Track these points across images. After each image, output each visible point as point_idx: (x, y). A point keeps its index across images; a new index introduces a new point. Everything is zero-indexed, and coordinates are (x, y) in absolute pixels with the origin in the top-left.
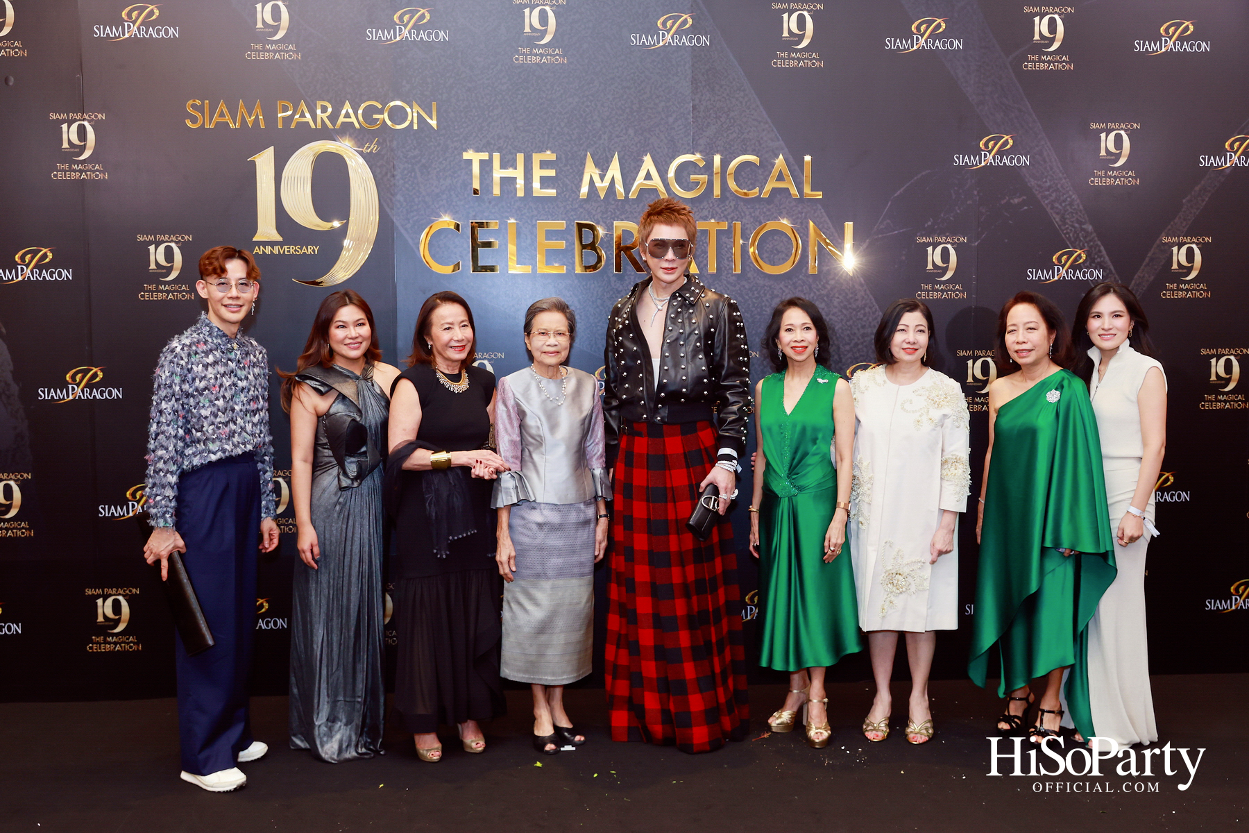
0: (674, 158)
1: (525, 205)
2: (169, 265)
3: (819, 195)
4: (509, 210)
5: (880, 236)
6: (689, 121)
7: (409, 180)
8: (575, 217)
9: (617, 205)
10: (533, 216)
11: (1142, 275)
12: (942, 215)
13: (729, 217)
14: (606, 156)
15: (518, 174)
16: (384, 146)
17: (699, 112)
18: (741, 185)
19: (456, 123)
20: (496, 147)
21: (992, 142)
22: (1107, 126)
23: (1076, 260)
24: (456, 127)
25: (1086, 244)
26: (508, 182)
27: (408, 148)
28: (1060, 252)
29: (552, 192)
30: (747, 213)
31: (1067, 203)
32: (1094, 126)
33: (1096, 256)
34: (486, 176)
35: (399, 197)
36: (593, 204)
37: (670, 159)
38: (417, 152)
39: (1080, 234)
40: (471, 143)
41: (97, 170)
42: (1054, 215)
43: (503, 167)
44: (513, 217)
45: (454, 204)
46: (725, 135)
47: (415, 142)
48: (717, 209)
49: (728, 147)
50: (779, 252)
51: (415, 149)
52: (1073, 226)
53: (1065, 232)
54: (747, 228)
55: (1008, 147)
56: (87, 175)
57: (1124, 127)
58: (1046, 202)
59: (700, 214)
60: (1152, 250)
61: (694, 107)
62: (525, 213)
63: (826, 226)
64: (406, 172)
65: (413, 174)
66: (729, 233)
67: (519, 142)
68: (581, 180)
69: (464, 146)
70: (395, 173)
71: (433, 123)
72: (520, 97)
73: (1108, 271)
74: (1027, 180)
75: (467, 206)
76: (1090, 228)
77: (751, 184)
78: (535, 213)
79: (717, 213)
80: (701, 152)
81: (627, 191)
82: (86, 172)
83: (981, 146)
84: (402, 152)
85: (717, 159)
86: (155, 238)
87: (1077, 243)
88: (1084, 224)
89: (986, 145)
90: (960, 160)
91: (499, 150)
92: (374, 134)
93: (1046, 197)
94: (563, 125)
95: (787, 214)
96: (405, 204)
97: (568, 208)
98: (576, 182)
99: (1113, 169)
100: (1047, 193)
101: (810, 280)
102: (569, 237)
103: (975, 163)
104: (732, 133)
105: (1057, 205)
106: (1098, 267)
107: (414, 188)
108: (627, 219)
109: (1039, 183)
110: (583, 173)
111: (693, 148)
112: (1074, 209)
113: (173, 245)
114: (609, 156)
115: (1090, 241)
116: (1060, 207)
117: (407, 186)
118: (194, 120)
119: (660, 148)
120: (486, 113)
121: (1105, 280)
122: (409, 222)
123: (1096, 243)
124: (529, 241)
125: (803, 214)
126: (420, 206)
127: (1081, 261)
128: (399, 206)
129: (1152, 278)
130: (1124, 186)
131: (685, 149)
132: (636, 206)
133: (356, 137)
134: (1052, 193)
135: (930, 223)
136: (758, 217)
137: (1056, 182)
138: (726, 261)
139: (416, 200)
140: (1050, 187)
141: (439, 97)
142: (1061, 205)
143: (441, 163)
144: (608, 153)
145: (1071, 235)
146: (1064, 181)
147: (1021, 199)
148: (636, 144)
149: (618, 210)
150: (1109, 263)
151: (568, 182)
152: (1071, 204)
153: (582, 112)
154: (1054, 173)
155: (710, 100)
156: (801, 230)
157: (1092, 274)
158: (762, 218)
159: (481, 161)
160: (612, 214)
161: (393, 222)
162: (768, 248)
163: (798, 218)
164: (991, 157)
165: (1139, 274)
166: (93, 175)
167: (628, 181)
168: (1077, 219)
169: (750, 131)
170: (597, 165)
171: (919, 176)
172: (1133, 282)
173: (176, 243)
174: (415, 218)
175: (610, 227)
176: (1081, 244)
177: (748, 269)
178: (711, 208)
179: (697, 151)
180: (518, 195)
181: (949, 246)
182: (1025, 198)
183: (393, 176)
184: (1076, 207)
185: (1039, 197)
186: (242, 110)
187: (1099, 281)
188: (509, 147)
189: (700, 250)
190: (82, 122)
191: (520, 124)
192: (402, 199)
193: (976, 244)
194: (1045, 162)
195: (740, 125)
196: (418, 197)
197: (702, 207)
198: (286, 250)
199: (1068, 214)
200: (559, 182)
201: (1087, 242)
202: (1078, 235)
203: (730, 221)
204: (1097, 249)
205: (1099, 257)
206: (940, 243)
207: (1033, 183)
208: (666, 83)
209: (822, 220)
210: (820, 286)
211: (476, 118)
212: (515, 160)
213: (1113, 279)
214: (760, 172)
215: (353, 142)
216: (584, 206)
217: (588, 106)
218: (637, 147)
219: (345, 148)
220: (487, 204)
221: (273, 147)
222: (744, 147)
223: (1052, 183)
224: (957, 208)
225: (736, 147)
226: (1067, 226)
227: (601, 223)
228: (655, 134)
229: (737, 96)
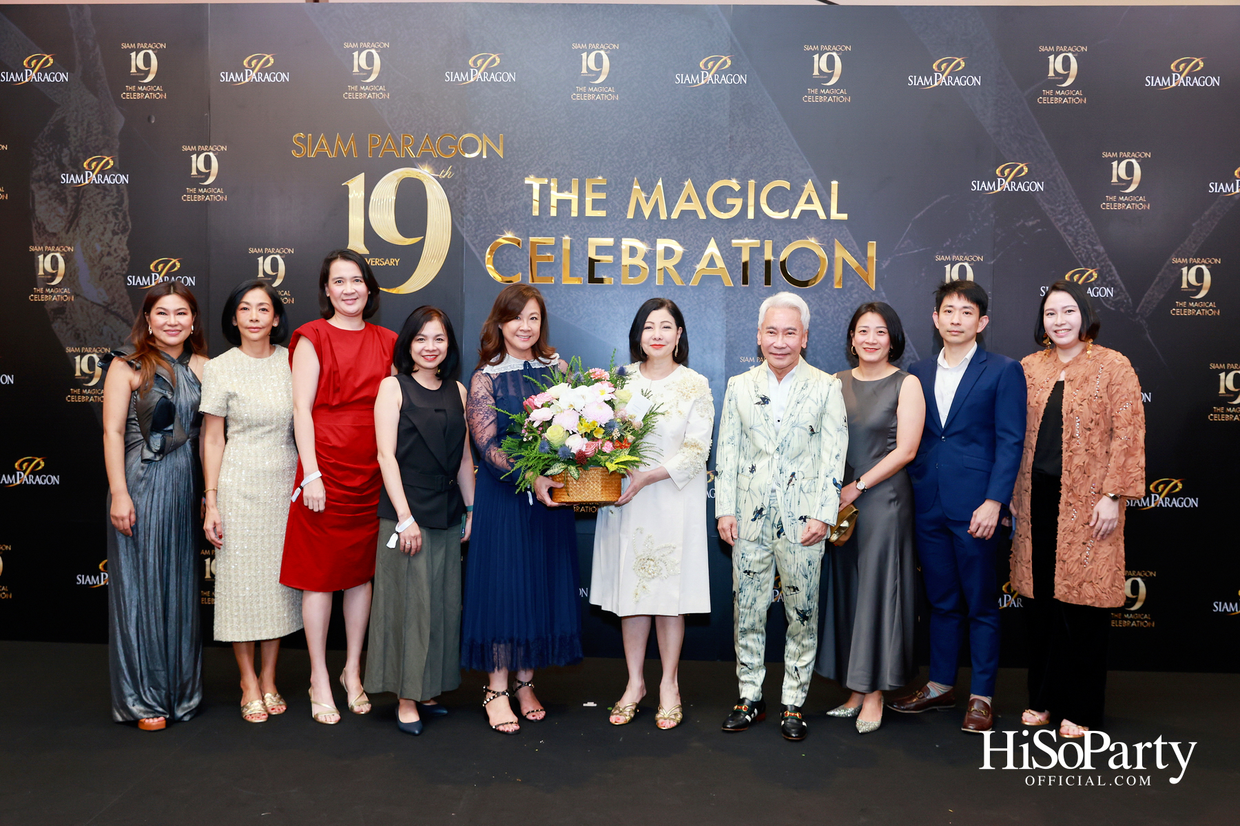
0: (712, 183)
1: (578, 224)
2: (274, 274)
3: (844, 216)
4: (564, 228)
5: (901, 254)
6: (727, 150)
7: (478, 202)
8: (622, 235)
9: (660, 225)
10: (585, 234)
11: (1152, 293)
12: (960, 236)
13: (761, 236)
14: (652, 182)
15: (573, 196)
16: (457, 172)
17: (736, 143)
18: (773, 207)
19: (519, 153)
20: (554, 173)
21: (1008, 170)
22: (1118, 155)
23: (1087, 279)
24: (520, 156)
25: (1097, 264)
26: (564, 205)
27: (478, 174)
28: (1073, 271)
29: (602, 213)
30: (778, 232)
31: (1080, 225)
32: (1106, 155)
33: (1107, 276)
34: (545, 198)
35: (469, 217)
36: (639, 223)
37: (709, 184)
38: (485, 178)
39: (1092, 255)
40: (532, 169)
41: (219, 193)
42: (1067, 237)
43: (560, 190)
44: (567, 234)
45: (516, 222)
46: (759, 163)
47: (484, 169)
48: (751, 229)
49: (761, 173)
50: (806, 268)
51: (483, 175)
52: (1085, 247)
53: (1077, 252)
54: (778, 247)
55: (1023, 174)
56: (210, 197)
57: (1135, 156)
58: (1060, 224)
59: (736, 233)
60: (1163, 270)
61: (731, 138)
62: (578, 231)
63: (850, 245)
64: (475, 195)
65: (482, 196)
66: (761, 250)
67: (574, 168)
68: (628, 202)
69: (526, 173)
70: (466, 196)
71: (500, 153)
72: (576, 130)
73: (1119, 290)
74: (1041, 205)
75: (527, 225)
76: (1101, 249)
77: (783, 206)
78: (587, 231)
79: (750, 232)
80: (737, 178)
81: (669, 213)
82: (209, 194)
83: (997, 173)
84: (473, 177)
85: (752, 182)
86: (264, 251)
87: (1089, 262)
88: (1095, 245)
89: (1002, 172)
90: (976, 186)
91: (557, 176)
92: (449, 162)
93: (1059, 220)
94: (613, 153)
95: (815, 233)
96: (474, 223)
97: (616, 226)
98: (624, 204)
99: (1125, 195)
100: (1060, 216)
101: (835, 294)
102: (616, 253)
103: (991, 189)
104: (765, 161)
105: (1069, 227)
106: (1109, 285)
107: (482, 209)
108: (669, 237)
109: (1053, 207)
110: (630, 197)
111: (730, 174)
112: (1086, 232)
113: (278, 257)
114: (654, 182)
115: (1102, 261)
116: (1073, 230)
117: (476, 207)
118: (299, 150)
119: (698, 173)
120: (546, 143)
121: (1116, 297)
122: (477, 239)
123: (1107, 263)
124: (581, 256)
125: (830, 234)
126: (487, 224)
127: (1093, 279)
128: (468, 224)
129: (1162, 296)
130: (1135, 211)
131: (723, 175)
132: (677, 225)
133: (433, 165)
134: (1066, 215)
135: (948, 243)
136: (788, 236)
137: (1069, 206)
138: (757, 276)
139: (484, 219)
140: (1063, 211)
141: (507, 130)
142: (1073, 227)
143: (506, 187)
144: (653, 179)
145: (1083, 255)
146: (1076, 205)
147: (1035, 222)
148: (679, 170)
149: (661, 229)
150: (1120, 282)
151: (617, 205)
152: (1083, 227)
153: (630, 143)
154: (1067, 198)
155: (746, 131)
156: (828, 248)
157: (1103, 292)
158: (791, 237)
159: (541, 186)
160: (656, 232)
161: (463, 238)
162: (796, 264)
163: (825, 237)
164: (1007, 183)
165: (1149, 292)
166: (215, 198)
167: (670, 203)
168: (1089, 240)
169: (782, 159)
170: (643, 189)
171: (938, 200)
172: (1143, 300)
173: (281, 255)
174: (482, 235)
175: (653, 244)
176: (1093, 264)
177: (778, 282)
178: (745, 228)
179: (733, 177)
180: (572, 215)
181: (966, 264)
182: (1039, 220)
183: (464, 198)
184: (1088, 229)
185: (1053, 220)
186: (338, 142)
187: (1110, 298)
188: (566, 173)
189: (734, 265)
190: (208, 153)
191: (576, 153)
192: (471, 218)
193: (992, 263)
194: (1059, 188)
195: (772, 154)
196: (486, 217)
197: (737, 227)
198: (372, 262)
199: (1081, 236)
200: (609, 204)
201: (1099, 262)
202: (1090, 255)
203: (762, 239)
204: (1108, 270)
205: (1110, 276)
206: (958, 262)
207: (1047, 206)
208: (706, 116)
209: (847, 239)
210: (845, 299)
211: (537, 148)
212: (570, 185)
213: (1123, 296)
214: (791, 196)
215: (431, 169)
216: (631, 225)
217: (635, 138)
218: (679, 172)
219: (424, 173)
220: (545, 223)
221: (363, 173)
222: (776, 173)
223: (1065, 207)
224: (974, 230)
225: (769, 173)
226: (1079, 247)
227: (646, 240)
228: (695, 162)
229: (770, 128)
